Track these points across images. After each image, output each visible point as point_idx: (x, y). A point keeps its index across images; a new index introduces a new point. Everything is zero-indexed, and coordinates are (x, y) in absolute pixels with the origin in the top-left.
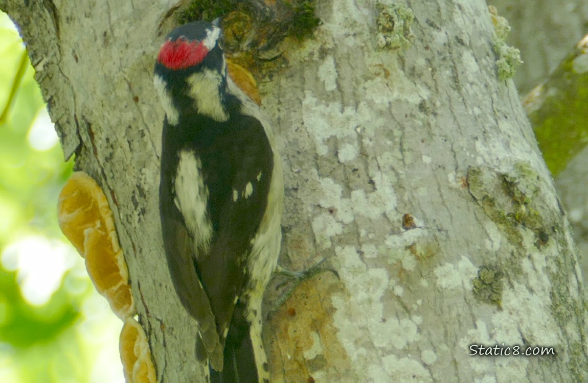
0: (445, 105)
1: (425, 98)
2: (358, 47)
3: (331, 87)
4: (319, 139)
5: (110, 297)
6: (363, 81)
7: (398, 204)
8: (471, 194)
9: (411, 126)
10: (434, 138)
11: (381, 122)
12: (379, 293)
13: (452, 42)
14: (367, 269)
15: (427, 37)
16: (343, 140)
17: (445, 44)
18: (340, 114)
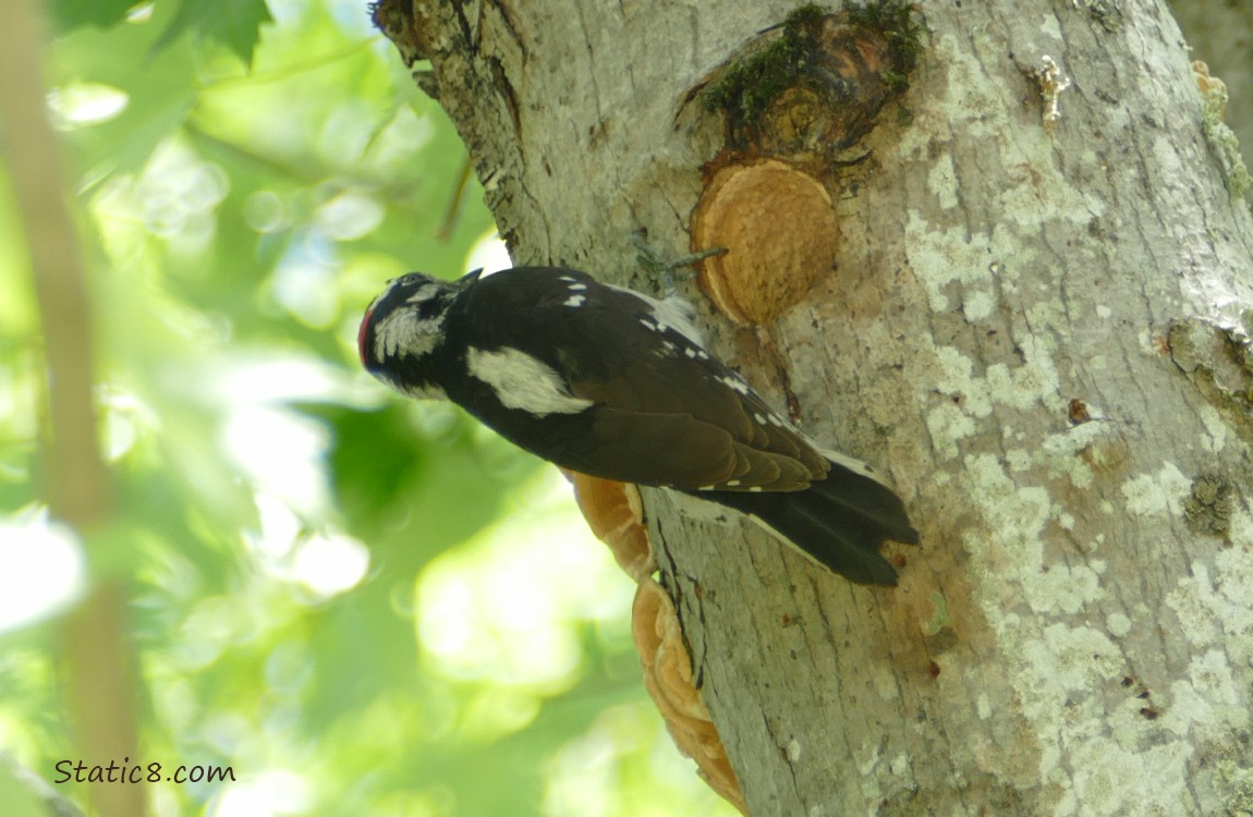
0: (1130, 223)
1: (1099, 214)
2: (990, 137)
3: (949, 202)
4: (932, 286)
5: (615, 544)
6: (998, 192)
7: (1060, 383)
8: (1176, 364)
9: (1077, 260)
10: (1114, 277)
11: (1030, 254)
12: (1037, 526)
13: (1138, 123)
14: (1017, 488)
15: (1098, 117)
16: (971, 287)
17: (1125, 127)
18: (964, 245)
